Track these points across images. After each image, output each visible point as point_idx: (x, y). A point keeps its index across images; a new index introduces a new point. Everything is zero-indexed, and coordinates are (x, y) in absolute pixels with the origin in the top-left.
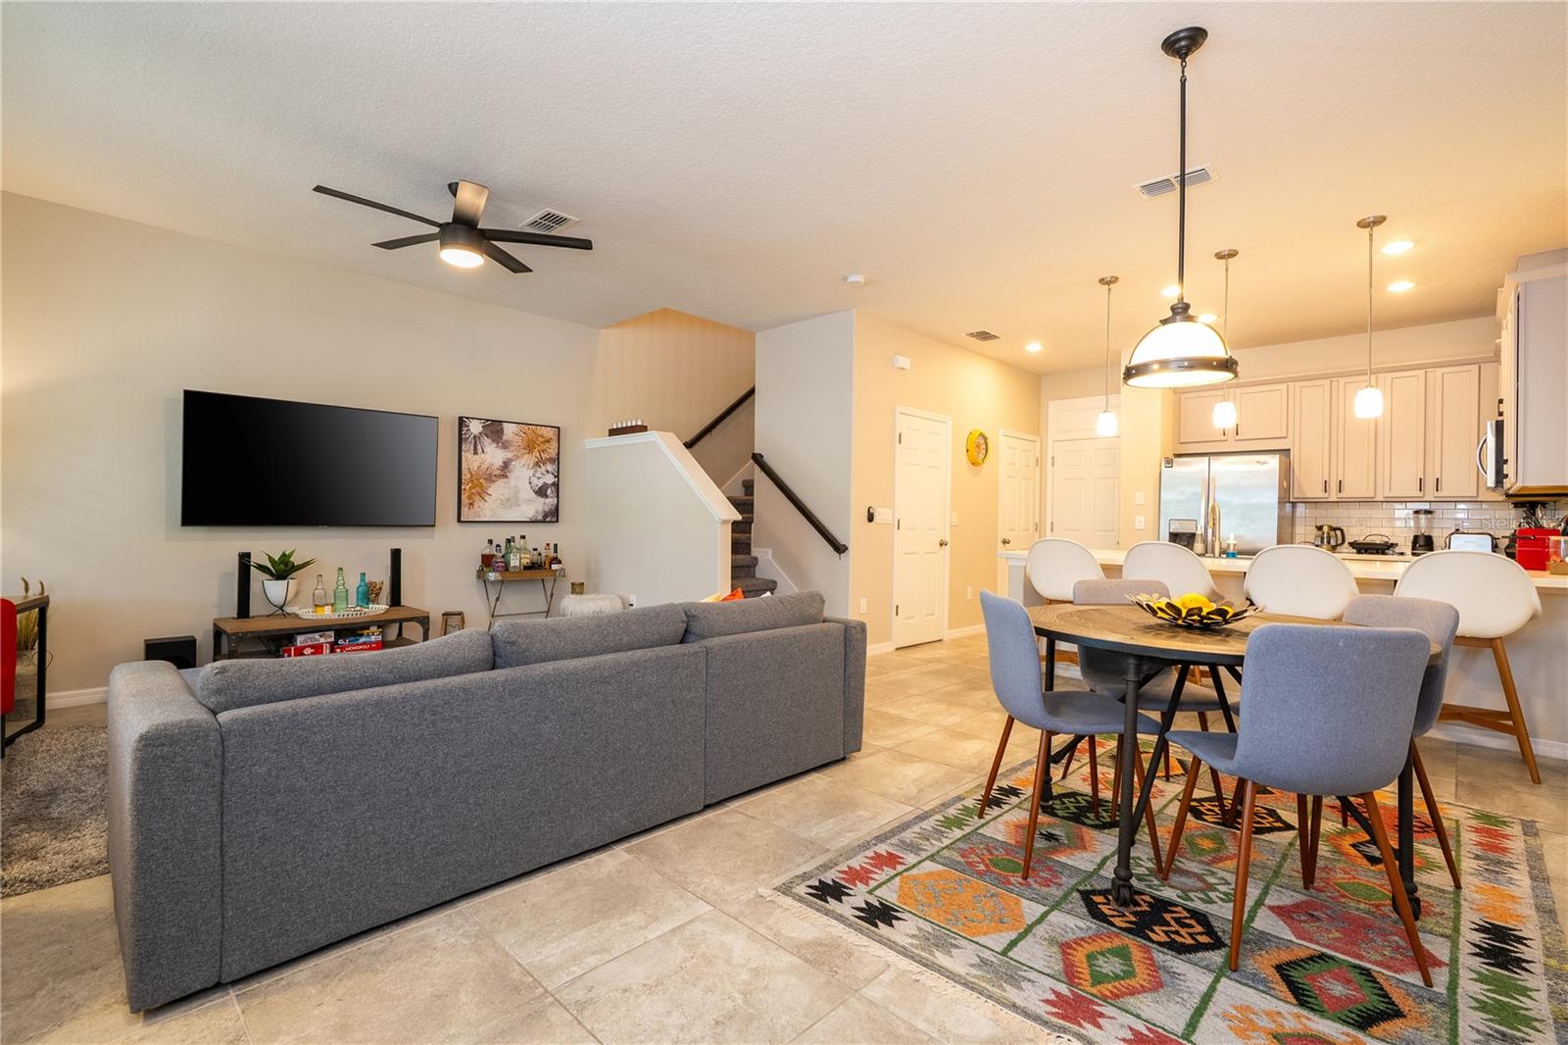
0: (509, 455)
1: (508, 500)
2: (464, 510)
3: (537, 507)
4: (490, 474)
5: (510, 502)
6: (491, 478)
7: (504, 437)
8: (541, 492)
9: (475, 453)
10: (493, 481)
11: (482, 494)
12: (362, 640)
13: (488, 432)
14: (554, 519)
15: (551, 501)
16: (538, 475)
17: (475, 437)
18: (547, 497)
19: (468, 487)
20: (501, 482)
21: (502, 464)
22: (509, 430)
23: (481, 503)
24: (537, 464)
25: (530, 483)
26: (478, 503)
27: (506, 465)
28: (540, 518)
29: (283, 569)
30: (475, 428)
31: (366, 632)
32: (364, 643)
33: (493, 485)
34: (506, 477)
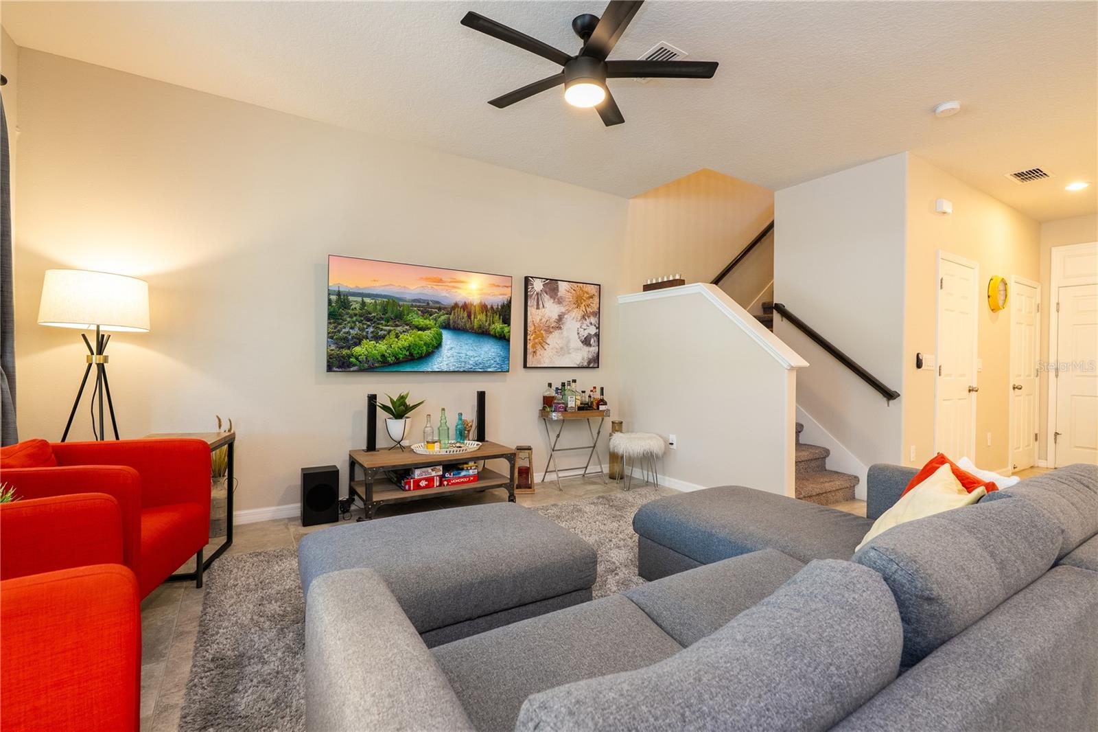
0: (563, 310)
1: (562, 348)
2: (529, 357)
3: (583, 354)
4: (549, 326)
5: (564, 350)
6: (549, 330)
7: (560, 294)
8: (586, 342)
9: (538, 308)
10: (551, 332)
11: (543, 343)
13: (547, 290)
14: (596, 366)
15: (594, 349)
16: (584, 327)
17: (537, 294)
18: (590, 345)
19: (531, 337)
20: (556, 333)
21: (557, 317)
22: (563, 287)
23: (542, 352)
24: (583, 317)
25: (578, 334)
26: (539, 350)
27: (560, 318)
28: (585, 364)
29: (401, 409)
30: (538, 286)
31: (465, 466)
33: (551, 336)
34: (560, 328)
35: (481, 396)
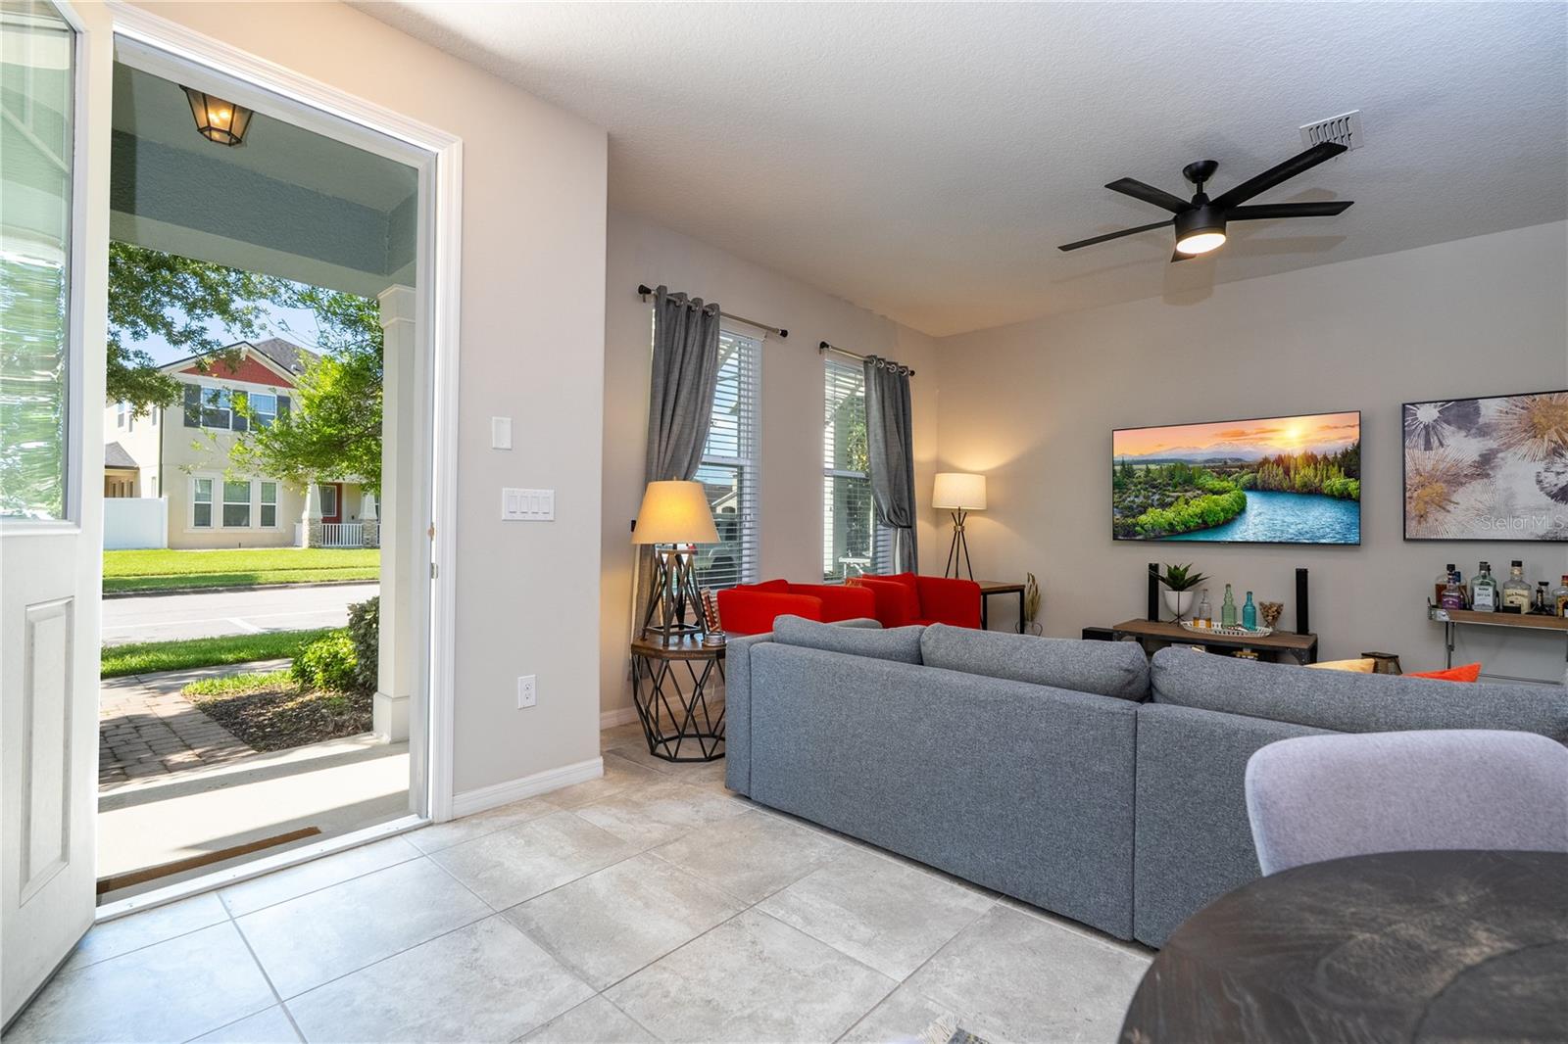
0: (1493, 444)
1: (1491, 509)
2: (1412, 525)
4: (1457, 475)
5: (1506, 510)
6: (1455, 479)
7: (1481, 421)
9: (1428, 446)
10: (1462, 484)
11: (1442, 503)
13: (1451, 417)
16: (1559, 467)
17: (1426, 427)
19: (1415, 494)
20: (1477, 485)
21: (1477, 459)
22: (1490, 410)
23: (1441, 515)
24: (1556, 452)
25: (1539, 482)
26: (1435, 515)
27: (1486, 459)
29: (1179, 581)
30: (1427, 414)
33: (1461, 490)
34: (1487, 476)
35: (1302, 576)
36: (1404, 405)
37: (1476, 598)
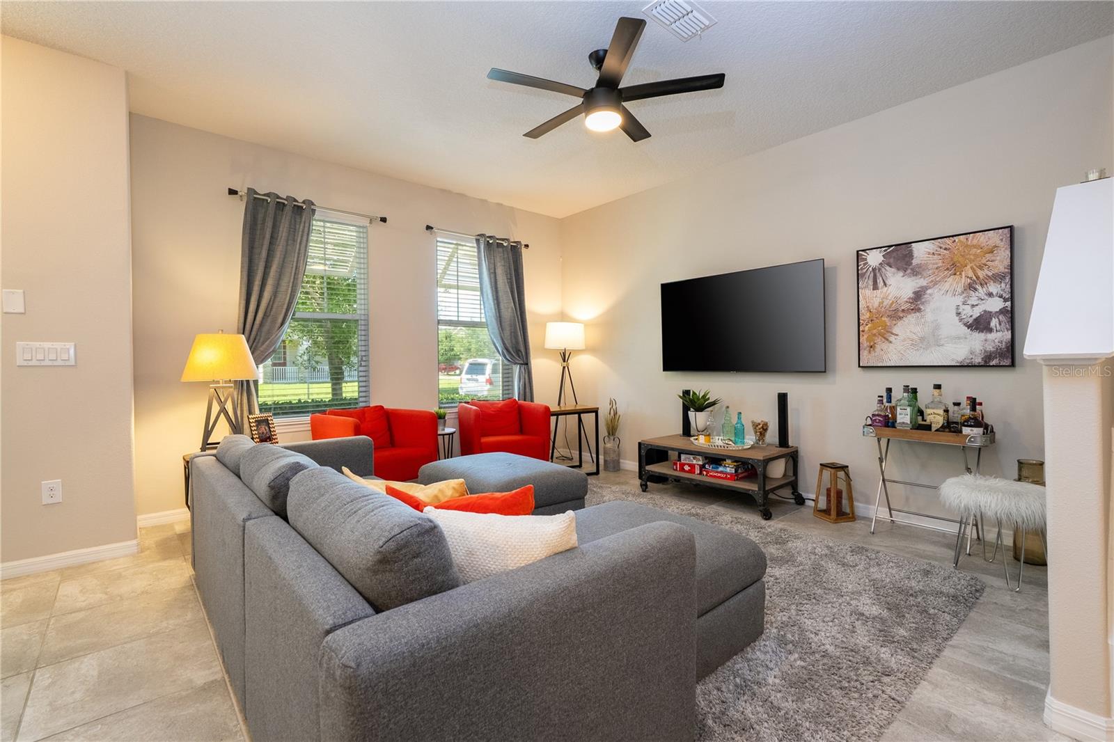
0: (921, 282)
1: (922, 339)
2: (864, 353)
3: (975, 345)
4: (896, 310)
5: (931, 340)
6: (896, 314)
7: (915, 262)
8: (980, 324)
9: (875, 287)
10: (901, 318)
11: (886, 334)
12: (721, 469)
13: (892, 260)
14: (1008, 362)
15: (998, 336)
16: (973, 301)
17: (874, 270)
18: (990, 330)
19: (867, 328)
20: (911, 318)
21: (912, 295)
22: (921, 252)
23: (885, 346)
24: (971, 287)
25: (958, 314)
26: (881, 345)
27: (918, 296)
28: (978, 360)
30: (874, 259)
32: (721, 472)
33: (900, 323)
34: (919, 310)
35: (782, 399)
36: (858, 251)
37: (899, 417)
